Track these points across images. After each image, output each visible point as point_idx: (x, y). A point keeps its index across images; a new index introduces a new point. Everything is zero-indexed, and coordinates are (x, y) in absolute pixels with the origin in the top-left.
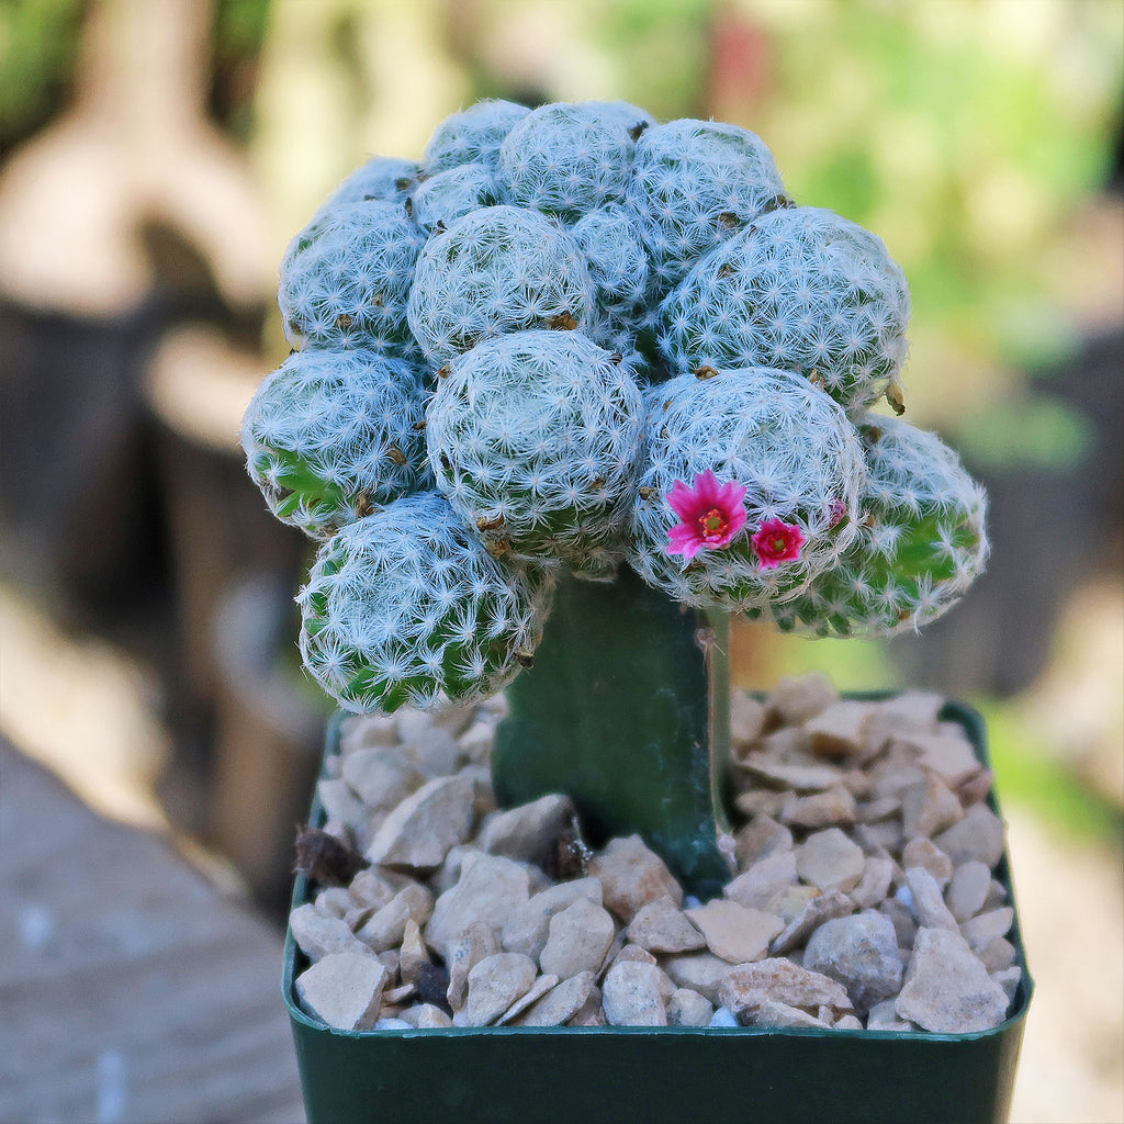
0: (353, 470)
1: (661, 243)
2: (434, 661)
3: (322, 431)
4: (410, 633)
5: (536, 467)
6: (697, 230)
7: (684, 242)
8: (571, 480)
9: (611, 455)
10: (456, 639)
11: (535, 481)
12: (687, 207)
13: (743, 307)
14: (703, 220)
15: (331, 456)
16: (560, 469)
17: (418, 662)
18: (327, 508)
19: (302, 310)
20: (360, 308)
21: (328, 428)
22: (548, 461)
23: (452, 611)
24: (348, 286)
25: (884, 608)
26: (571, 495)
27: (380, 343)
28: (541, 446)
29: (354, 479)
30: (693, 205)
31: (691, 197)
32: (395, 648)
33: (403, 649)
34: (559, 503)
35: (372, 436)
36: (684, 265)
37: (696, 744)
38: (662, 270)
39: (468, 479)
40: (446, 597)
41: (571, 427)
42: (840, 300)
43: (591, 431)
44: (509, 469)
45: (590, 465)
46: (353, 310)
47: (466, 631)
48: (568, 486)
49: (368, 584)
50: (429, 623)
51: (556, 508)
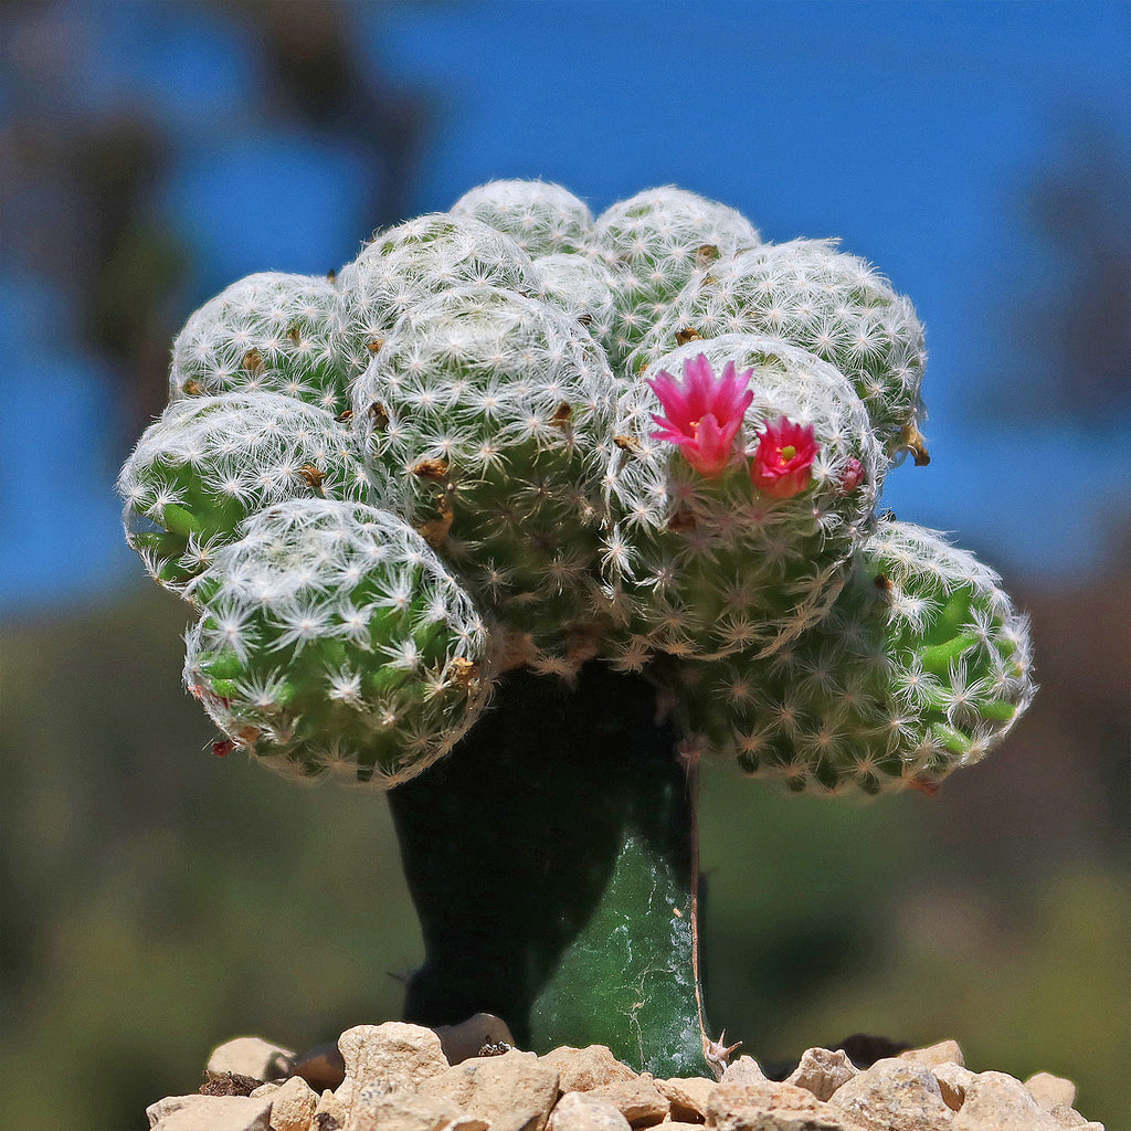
0: (259, 482)
1: (631, 282)
2: (356, 620)
3: (224, 436)
4: (330, 581)
5: (491, 385)
6: (672, 262)
7: (658, 275)
8: (533, 406)
9: (580, 388)
10: (386, 602)
11: (489, 402)
12: (660, 240)
13: (731, 301)
14: (679, 253)
15: (232, 464)
16: (520, 391)
17: (337, 619)
18: (224, 537)
19: (202, 358)
20: (271, 345)
21: (231, 433)
22: (505, 379)
23: (382, 565)
24: (258, 323)
25: (909, 696)
26: (533, 425)
27: (294, 386)
28: (496, 357)
29: (260, 490)
30: (666, 237)
31: (666, 231)
32: (311, 598)
33: (320, 600)
34: (516, 433)
35: (283, 448)
36: (659, 307)
37: (676, 911)
38: (630, 319)
39: (405, 412)
40: (374, 552)
41: (532, 342)
42: (845, 294)
43: (555, 353)
44: (457, 390)
45: (555, 392)
46: (264, 346)
47: (399, 595)
48: (528, 412)
49: (279, 546)
50: (353, 574)
51: (514, 443)
